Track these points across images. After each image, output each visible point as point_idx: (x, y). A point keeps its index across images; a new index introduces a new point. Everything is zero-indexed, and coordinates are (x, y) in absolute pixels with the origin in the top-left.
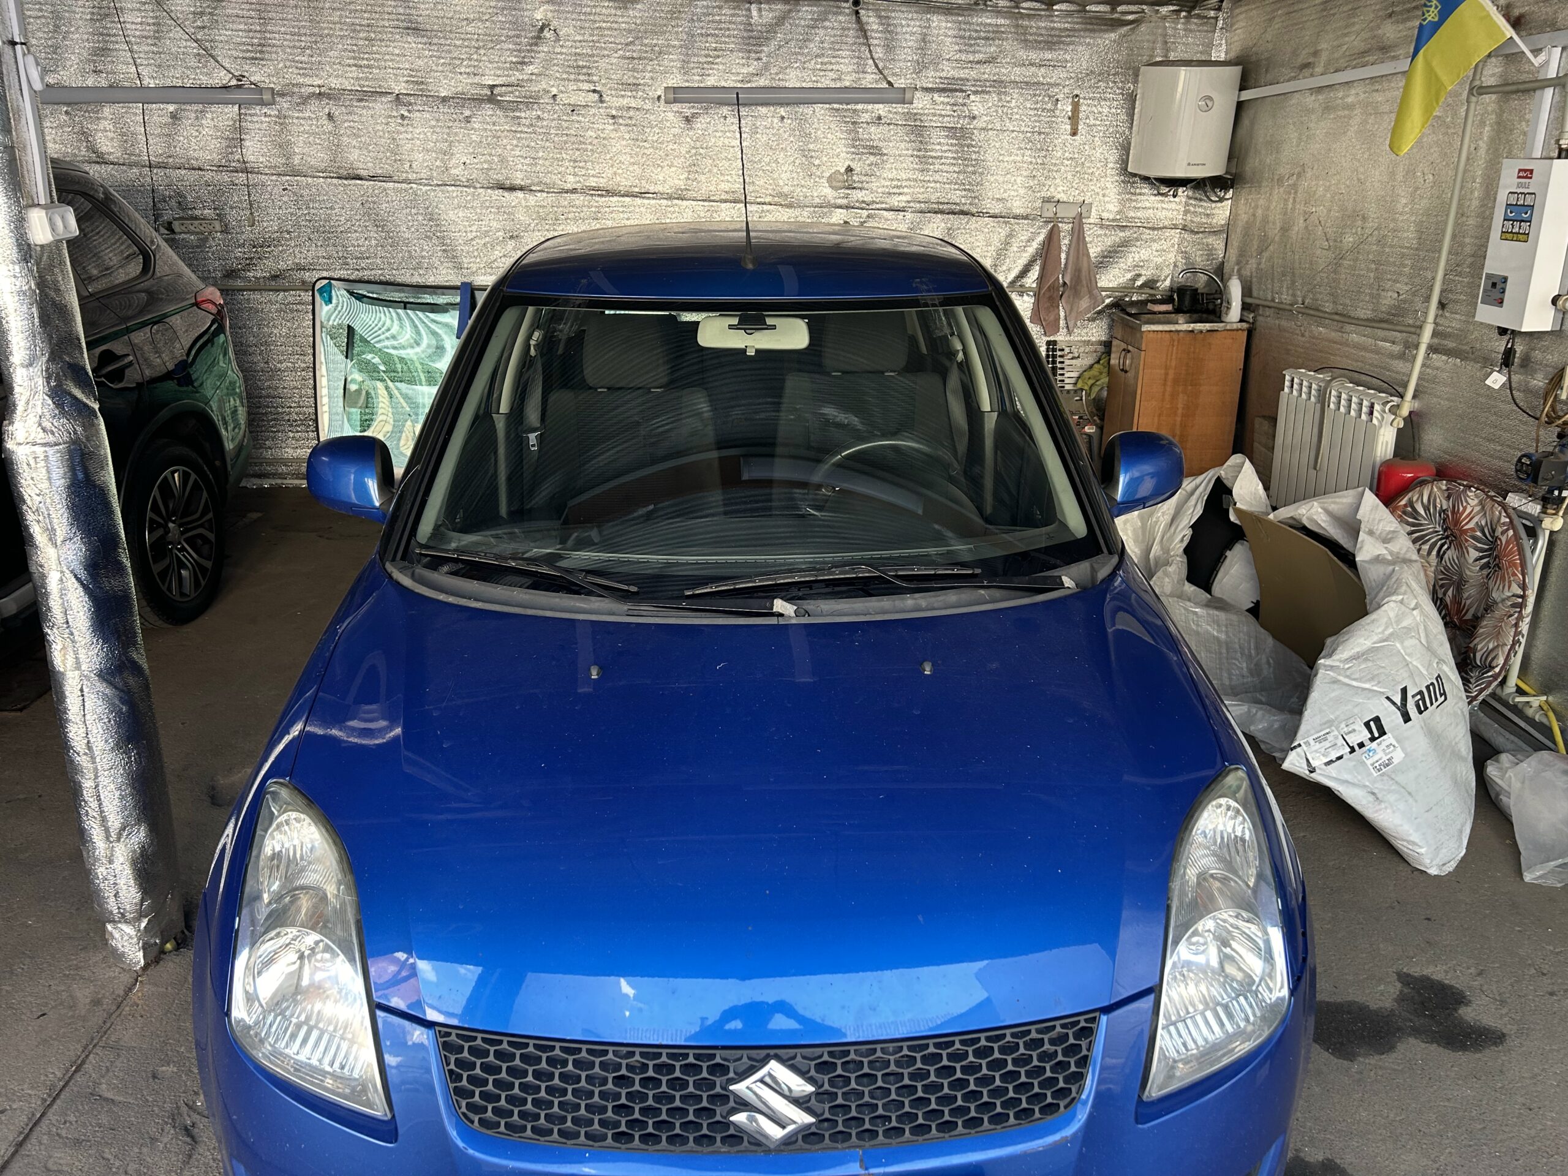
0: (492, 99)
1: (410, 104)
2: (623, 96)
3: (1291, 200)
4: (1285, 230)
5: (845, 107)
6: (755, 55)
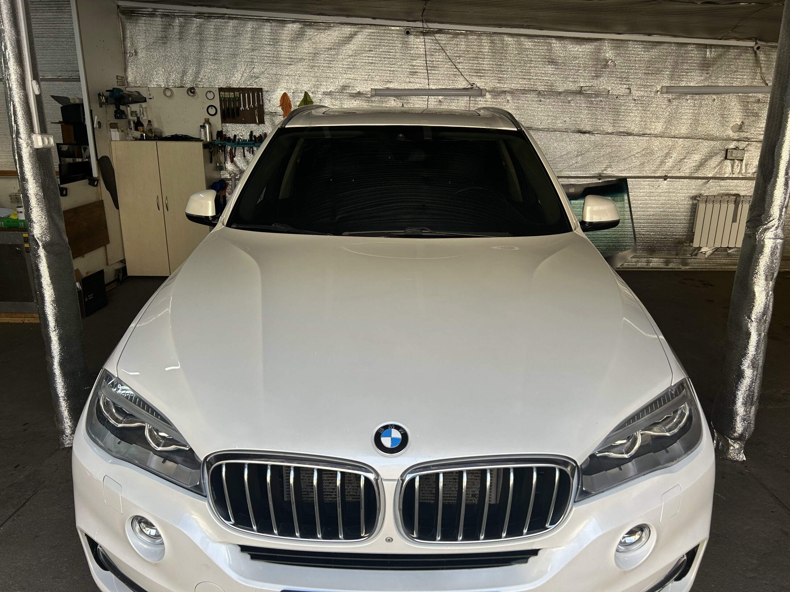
0: (581, 93)
1: (545, 95)
2: (641, 91)
5: (744, 95)
6: (706, 72)
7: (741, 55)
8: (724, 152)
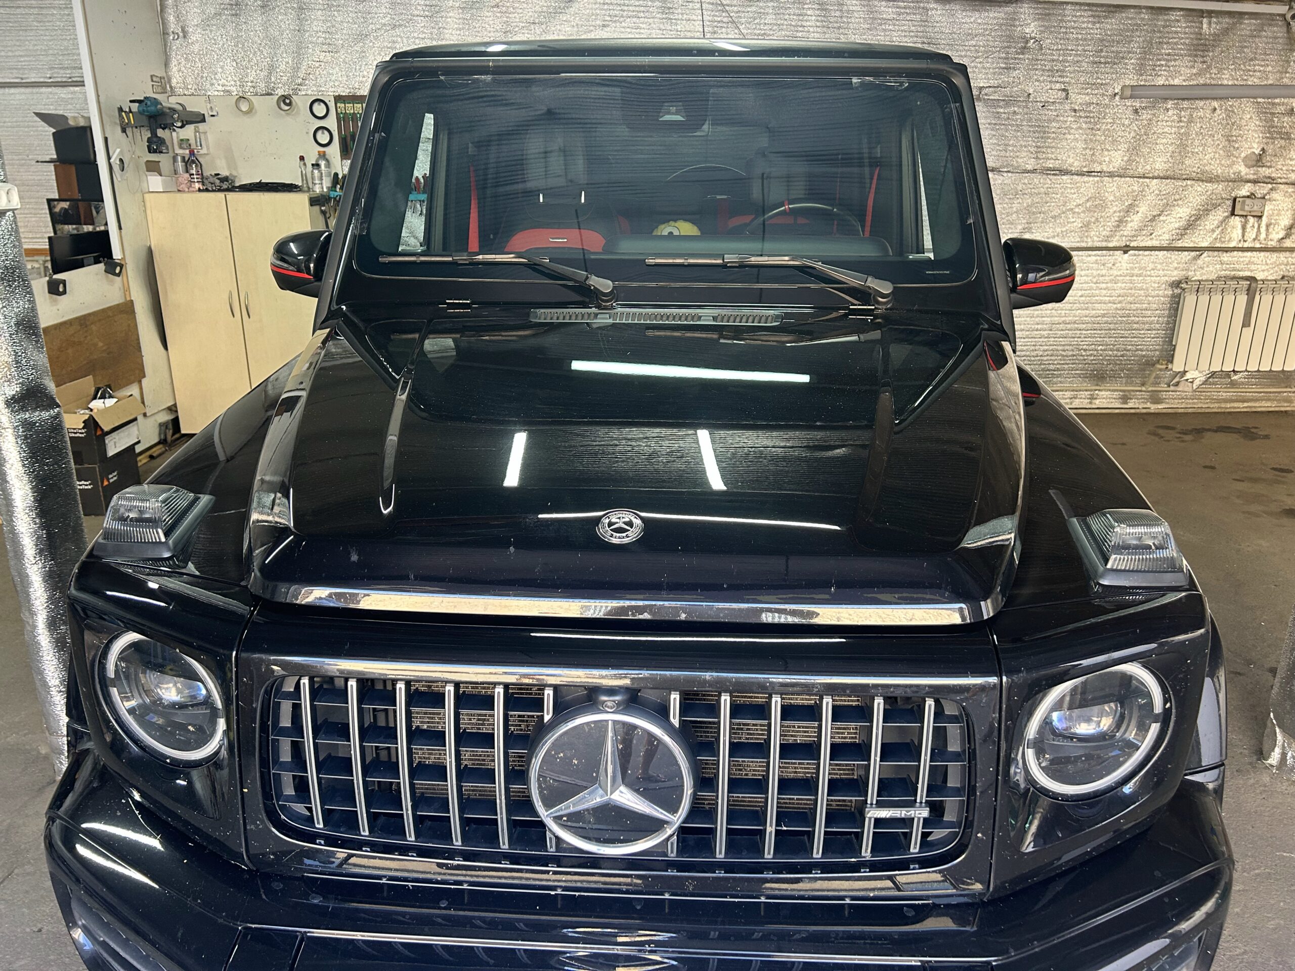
6: (1201, 59)
7: (1263, 30)
8: (1230, 203)
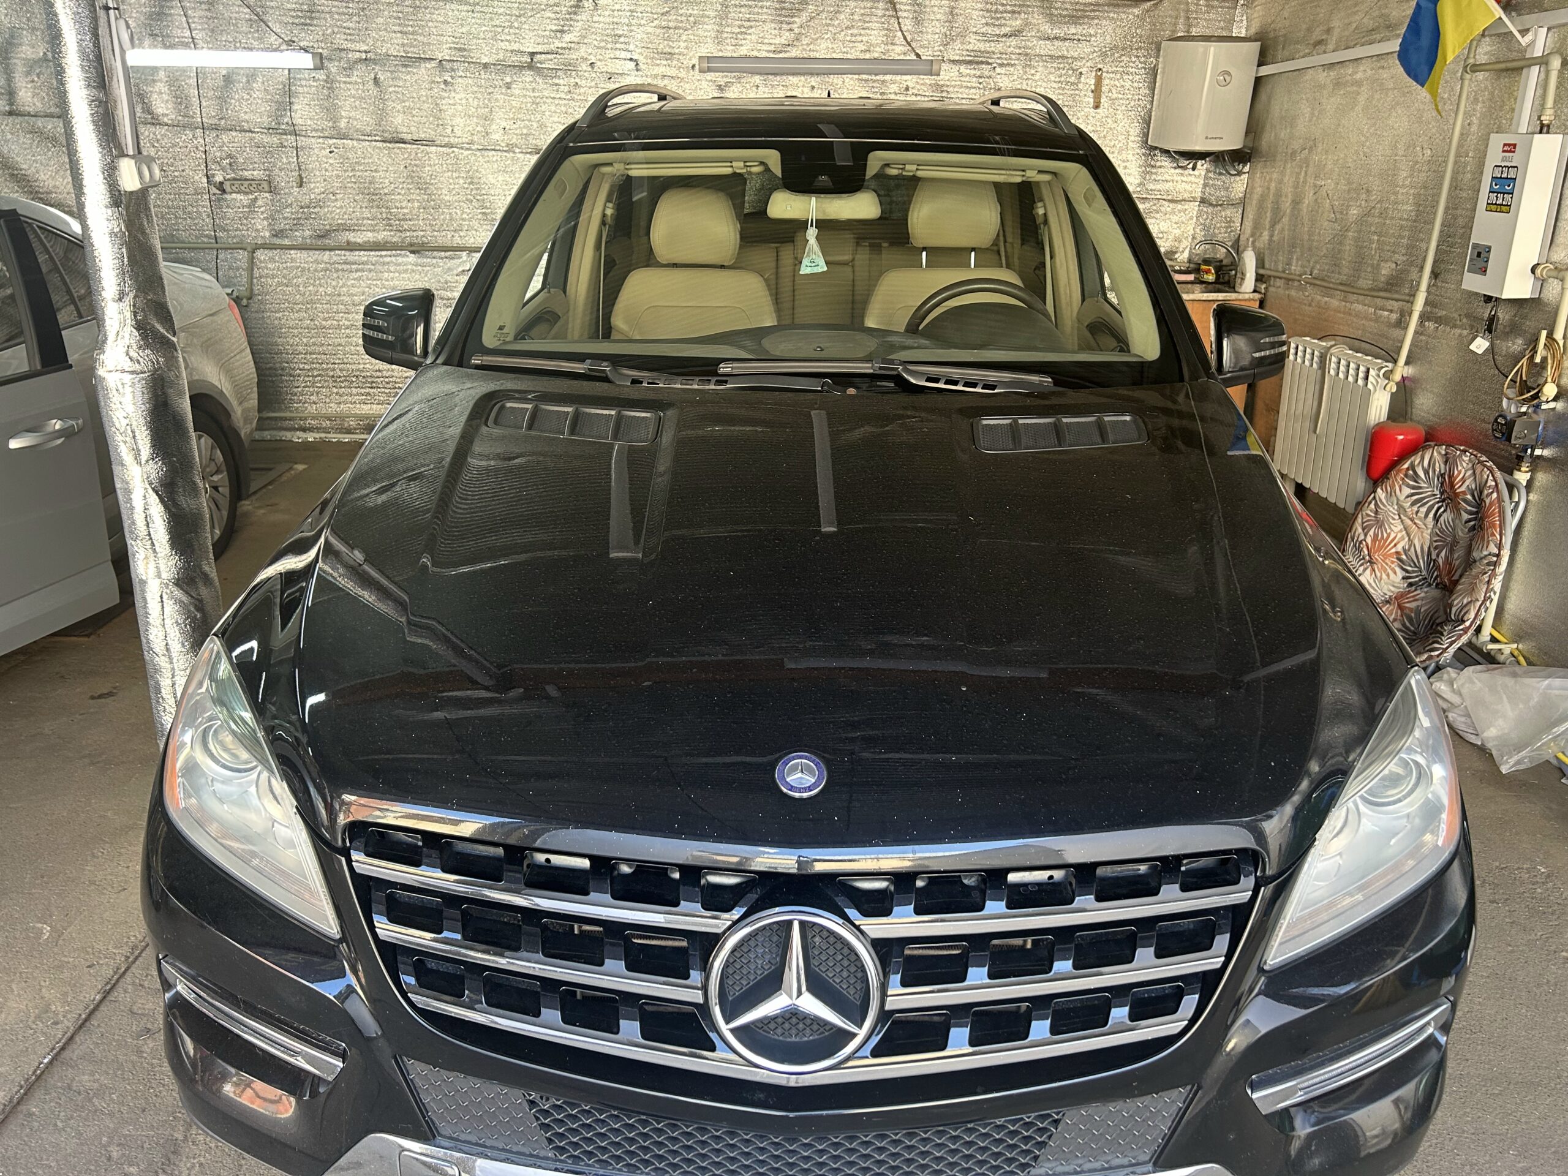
0: (530, 66)
1: (453, 70)
2: (658, 65)
3: (1303, 174)
4: (1296, 203)
5: (873, 77)
